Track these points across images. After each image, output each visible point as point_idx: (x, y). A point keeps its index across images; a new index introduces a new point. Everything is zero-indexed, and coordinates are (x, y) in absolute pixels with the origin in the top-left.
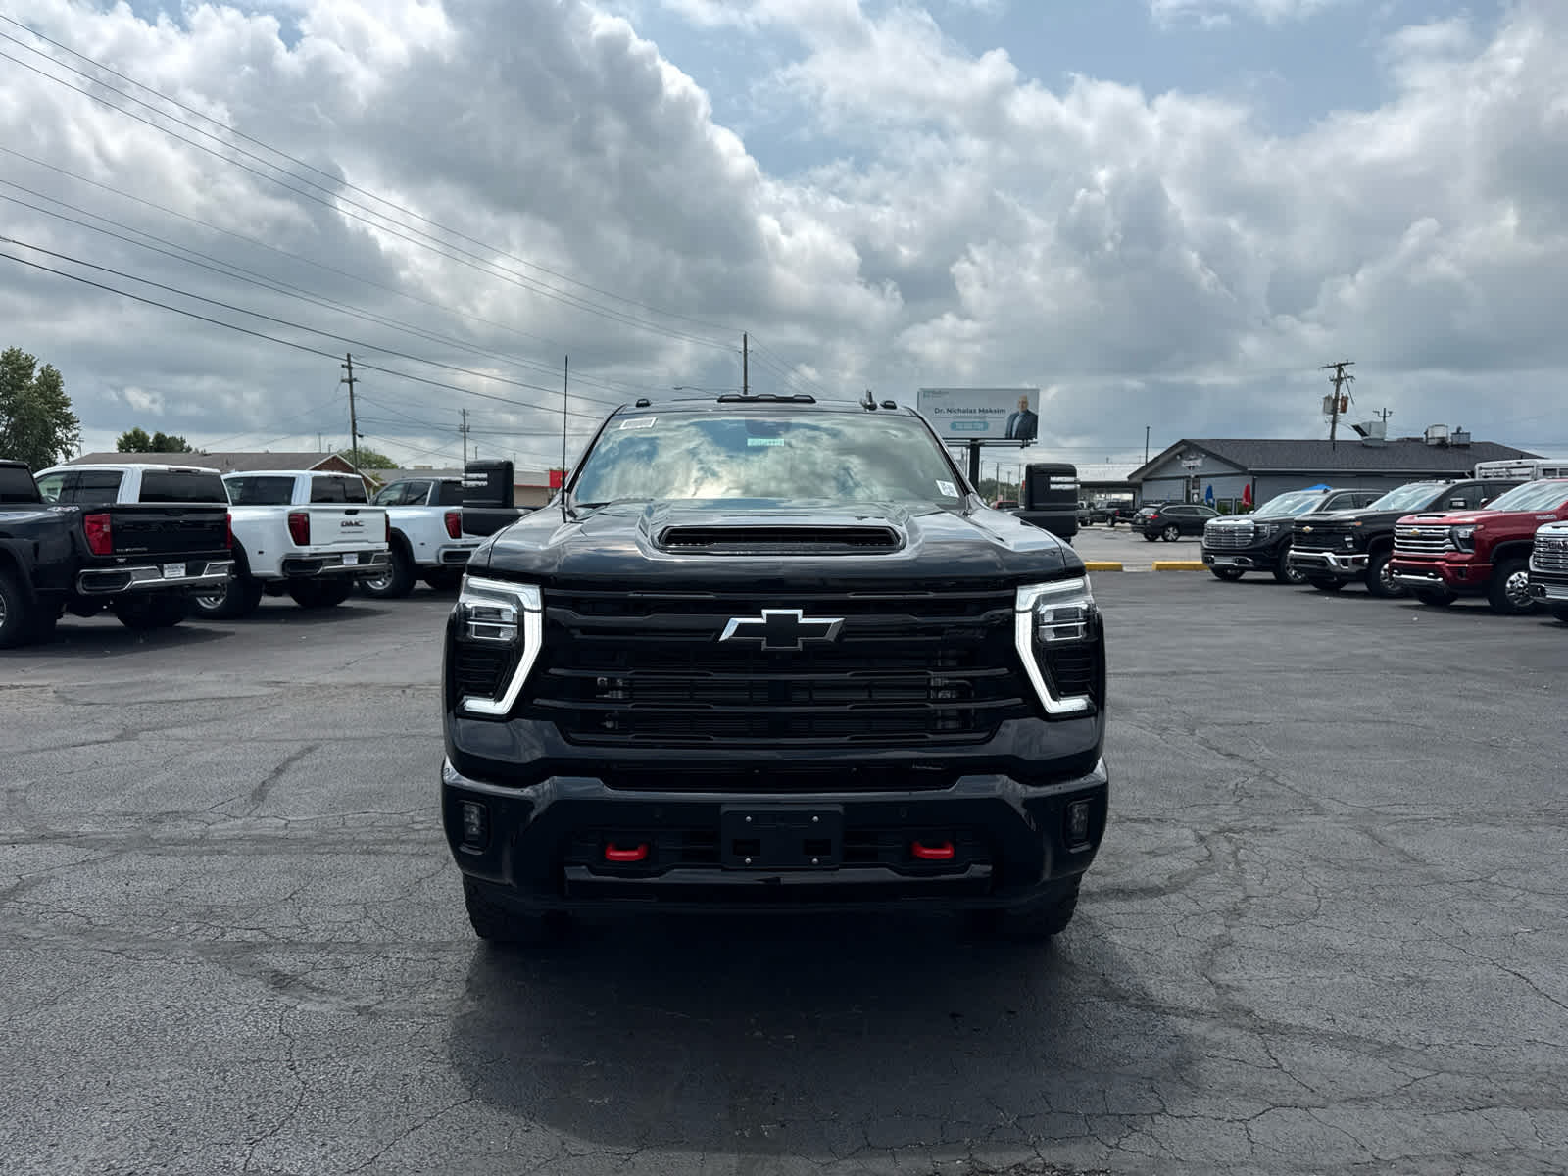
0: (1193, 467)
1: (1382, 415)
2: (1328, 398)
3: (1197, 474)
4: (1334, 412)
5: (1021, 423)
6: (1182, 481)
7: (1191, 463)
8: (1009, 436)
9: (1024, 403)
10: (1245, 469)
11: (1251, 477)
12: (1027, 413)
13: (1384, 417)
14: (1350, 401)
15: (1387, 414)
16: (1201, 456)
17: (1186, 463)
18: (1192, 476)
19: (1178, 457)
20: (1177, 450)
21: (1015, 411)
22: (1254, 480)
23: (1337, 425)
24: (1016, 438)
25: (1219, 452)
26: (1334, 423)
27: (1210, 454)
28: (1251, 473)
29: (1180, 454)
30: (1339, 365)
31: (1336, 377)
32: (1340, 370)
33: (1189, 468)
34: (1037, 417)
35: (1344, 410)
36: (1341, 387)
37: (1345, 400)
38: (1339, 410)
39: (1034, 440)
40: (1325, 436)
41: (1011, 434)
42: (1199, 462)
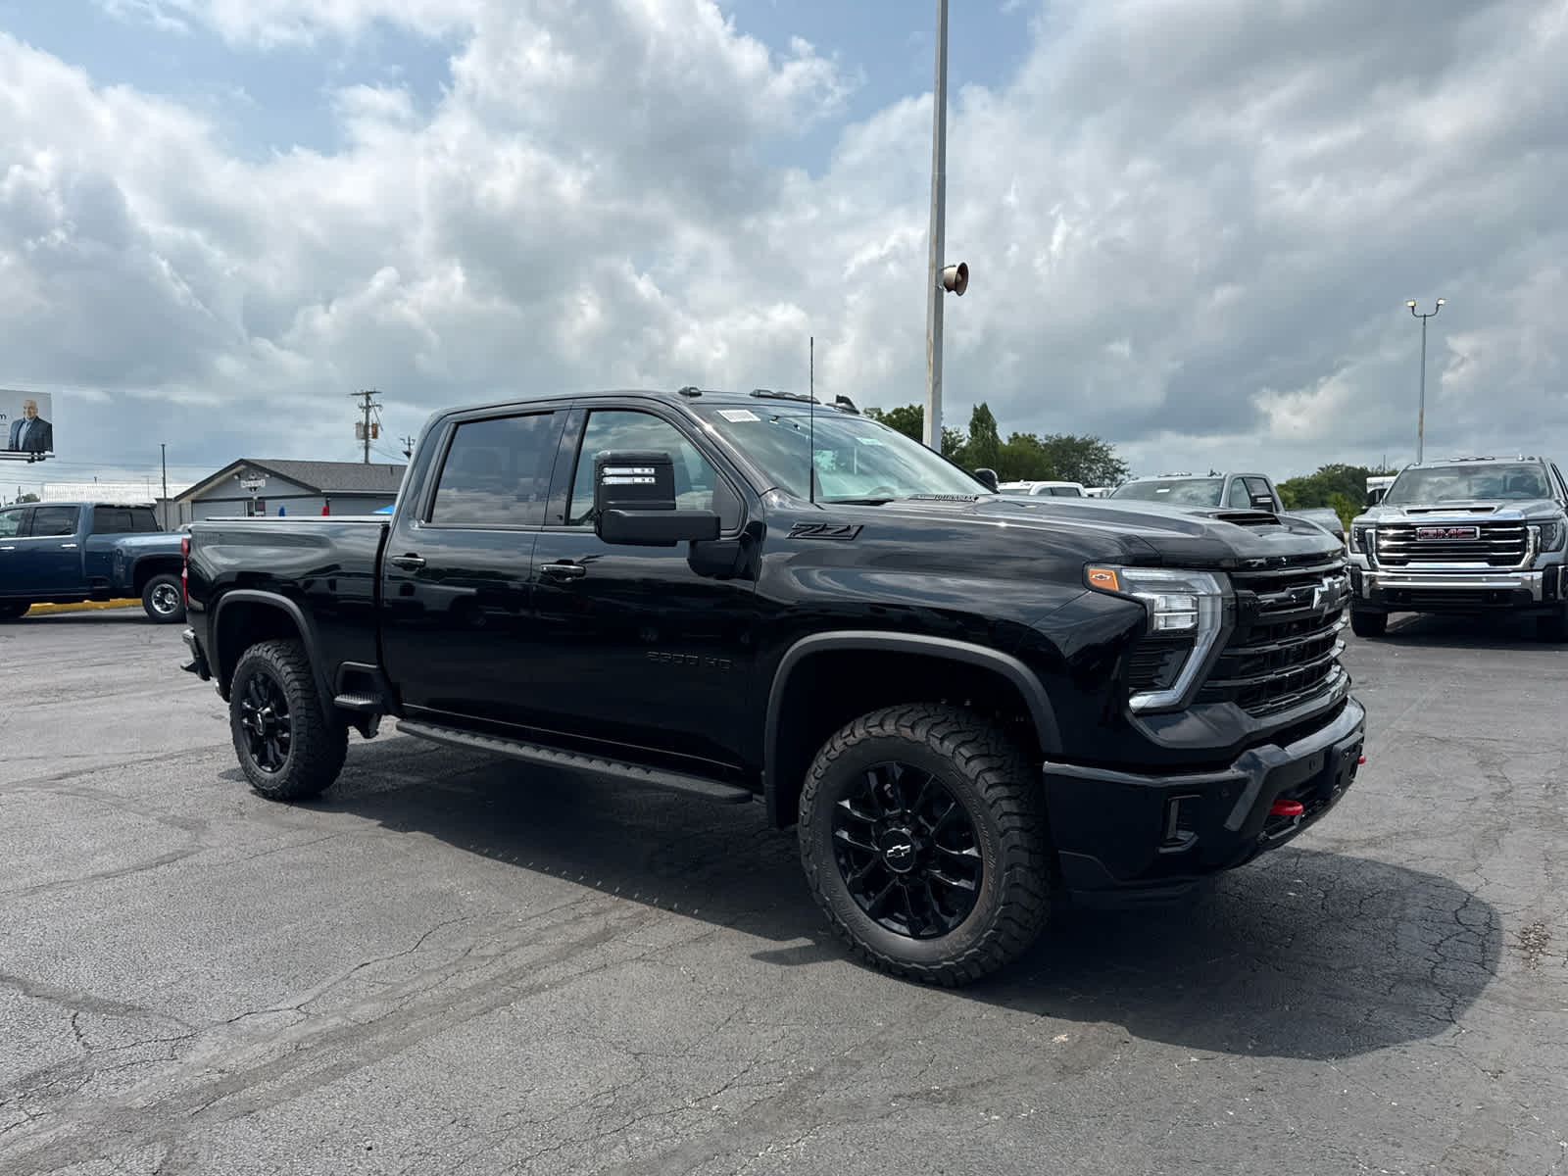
0: (255, 488)
1: (407, 442)
2: (359, 424)
3: (260, 496)
4: (366, 437)
5: (29, 433)
6: (242, 502)
7: (252, 484)
8: (14, 447)
9: (32, 408)
10: (319, 490)
11: (324, 499)
12: (37, 420)
13: (409, 444)
14: (379, 428)
15: (412, 442)
16: (264, 477)
17: (245, 484)
18: (255, 498)
19: (236, 477)
20: (234, 471)
21: (21, 418)
22: (327, 502)
23: (370, 451)
24: (23, 451)
25: (284, 473)
26: (367, 448)
27: (274, 474)
28: (327, 495)
29: (238, 474)
30: (367, 394)
31: (365, 404)
32: (368, 399)
33: (251, 489)
34: (50, 426)
35: (375, 436)
36: (371, 414)
37: (375, 426)
38: (371, 436)
39: (47, 453)
40: (360, 459)
41: (17, 445)
42: (261, 483)
